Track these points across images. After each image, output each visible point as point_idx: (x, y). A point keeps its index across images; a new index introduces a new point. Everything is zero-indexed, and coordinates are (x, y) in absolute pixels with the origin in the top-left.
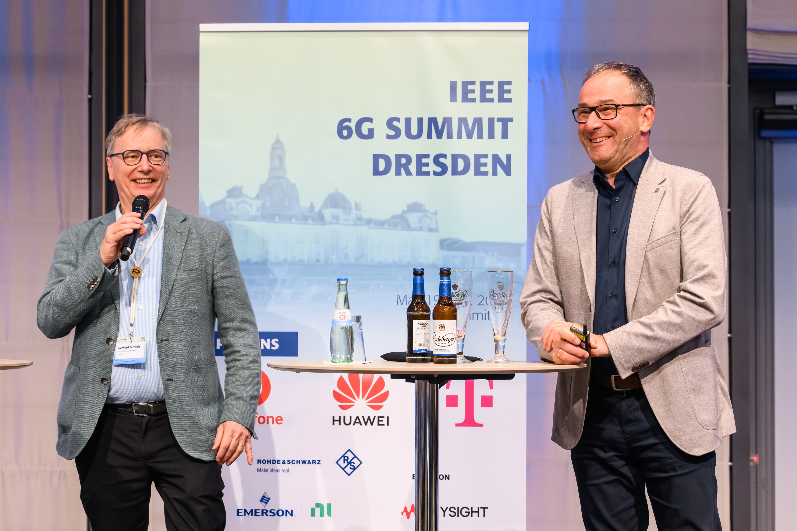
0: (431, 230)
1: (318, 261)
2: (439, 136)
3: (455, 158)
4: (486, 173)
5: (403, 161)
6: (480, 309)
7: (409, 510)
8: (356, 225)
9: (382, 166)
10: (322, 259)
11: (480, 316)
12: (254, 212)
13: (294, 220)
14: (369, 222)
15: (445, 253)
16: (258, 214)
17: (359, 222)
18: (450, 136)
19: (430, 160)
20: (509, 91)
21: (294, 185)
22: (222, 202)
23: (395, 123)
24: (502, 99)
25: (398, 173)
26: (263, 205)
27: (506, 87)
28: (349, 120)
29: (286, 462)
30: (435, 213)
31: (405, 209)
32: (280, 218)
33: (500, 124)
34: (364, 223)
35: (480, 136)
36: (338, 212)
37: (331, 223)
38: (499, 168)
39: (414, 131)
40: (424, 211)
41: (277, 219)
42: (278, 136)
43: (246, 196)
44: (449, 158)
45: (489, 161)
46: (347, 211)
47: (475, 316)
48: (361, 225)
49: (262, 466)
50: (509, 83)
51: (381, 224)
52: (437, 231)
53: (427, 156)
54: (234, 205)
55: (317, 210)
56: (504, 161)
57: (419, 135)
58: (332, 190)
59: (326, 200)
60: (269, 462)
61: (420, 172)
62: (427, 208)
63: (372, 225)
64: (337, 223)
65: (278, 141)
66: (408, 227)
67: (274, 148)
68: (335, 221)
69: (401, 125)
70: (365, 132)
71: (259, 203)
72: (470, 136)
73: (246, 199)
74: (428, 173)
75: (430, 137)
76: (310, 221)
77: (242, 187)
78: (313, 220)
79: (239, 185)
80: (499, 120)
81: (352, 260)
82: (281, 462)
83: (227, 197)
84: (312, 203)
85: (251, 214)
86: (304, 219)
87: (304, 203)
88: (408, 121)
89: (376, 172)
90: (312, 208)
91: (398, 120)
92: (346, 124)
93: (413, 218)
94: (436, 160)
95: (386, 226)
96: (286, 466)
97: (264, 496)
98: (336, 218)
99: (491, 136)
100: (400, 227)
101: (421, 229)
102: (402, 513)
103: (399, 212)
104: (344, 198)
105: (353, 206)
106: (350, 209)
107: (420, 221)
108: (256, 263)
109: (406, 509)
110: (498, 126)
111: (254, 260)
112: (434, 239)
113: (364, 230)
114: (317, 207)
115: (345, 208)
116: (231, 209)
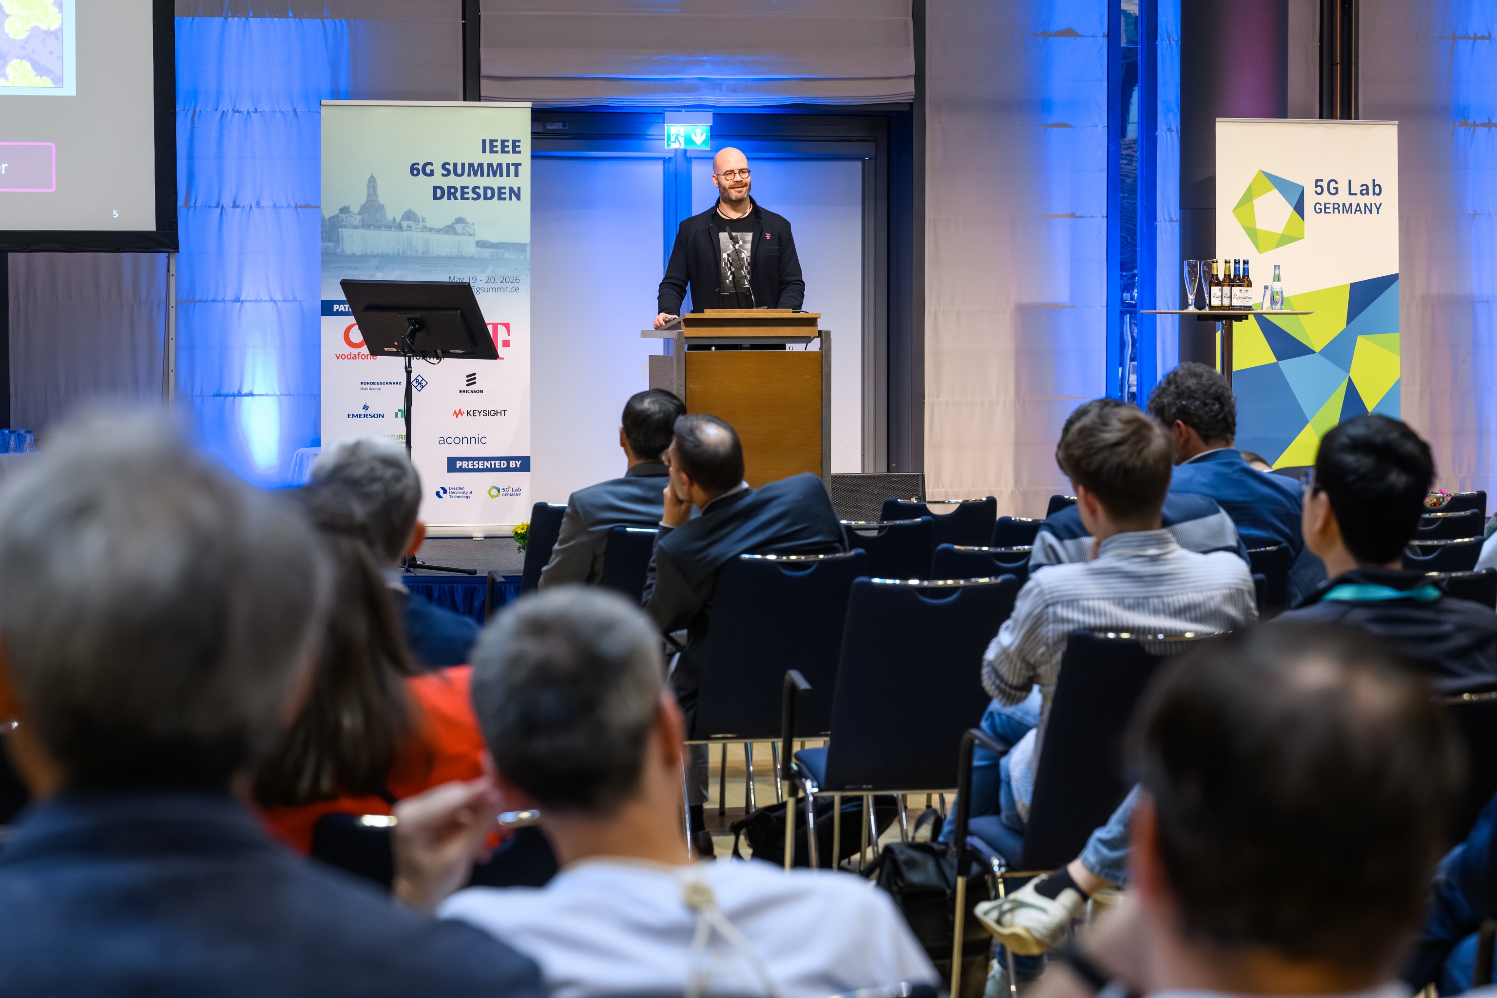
0: (470, 235)
1: (398, 254)
2: (475, 175)
3: (486, 189)
4: (505, 199)
5: (453, 190)
6: (502, 285)
7: (457, 412)
8: (423, 231)
9: (439, 194)
10: (401, 253)
11: (502, 289)
12: (357, 223)
13: (383, 228)
14: (431, 230)
15: (480, 249)
16: (360, 224)
17: (425, 230)
18: (482, 175)
19: (470, 190)
20: (519, 146)
21: (383, 206)
22: (336, 216)
23: (447, 166)
24: (514, 152)
25: (449, 198)
26: (363, 218)
27: (517, 144)
28: (418, 164)
29: (379, 383)
30: (473, 224)
31: (454, 221)
32: (374, 227)
33: (514, 167)
34: (427, 230)
35: (501, 175)
36: (411, 223)
37: (406, 231)
38: (513, 196)
39: (459, 171)
40: (466, 223)
41: (372, 228)
42: (372, 174)
43: (352, 212)
44: (482, 189)
45: (507, 191)
46: (417, 223)
47: (499, 289)
48: (426, 232)
49: (364, 386)
50: (519, 141)
51: (439, 231)
52: (475, 236)
53: (468, 188)
54: (344, 218)
55: (397, 222)
56: (516, 191)
57: (462, 174)
58: (407, 209)
59: (403, 216)
60: (368, 383)
61: (463, 198)
62: (468, 221)
63: (433, 232)
64: (410, 230)
65: (372, 177)
66: (456, 233)
67: (370, 182)
68: (409, 229)
69: (451, 168)
70: (428, 171)
71: (360, 217)
72: (495, 175)
73: (353, 215)
74: (468, 199)
75: (469, 175)
76: (393, 229)
77: (349, 206)
78: (396, 228)
79: (347, 205)
80: (513, 165)
81: (420, 253)
82: (376, 383)
83: (339, 213)
84: (394, 218)
85: (355, 224)
86: (389, 227)
87: (390, 218)
88: (455, 165)
89: (435, 197)
90: (394, 220)
91: (449, 164)
92: (415, 166)
93: (459, 227)
94: (474, 190)
95: (442, 232)
96: (379, 386)
97: (365, 405)
98: (410, 227)
99: (508, 175)
100: (450, 233)
101: (464, 234)
102: (453, 415)
103: (449, 223)
104: (414, 214)
105: (421, 220)
106: (419, 221)
107: (463, 229)
108: (359, 256)
109: (455, 412)
110: (512, 169)
111: (358, 254)
112: (472, 241)
113: (427, 235)
114: (398, 221)
115: (415, 221)
116: (342, 221)
